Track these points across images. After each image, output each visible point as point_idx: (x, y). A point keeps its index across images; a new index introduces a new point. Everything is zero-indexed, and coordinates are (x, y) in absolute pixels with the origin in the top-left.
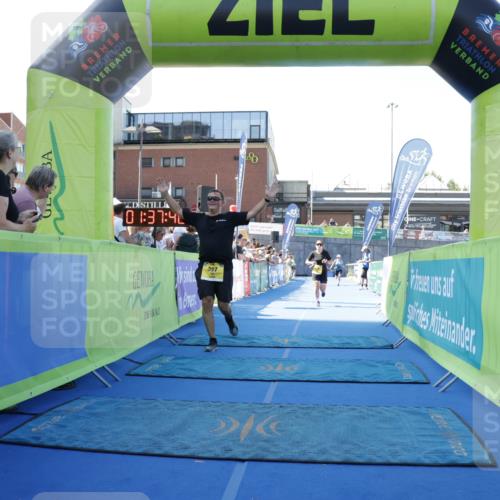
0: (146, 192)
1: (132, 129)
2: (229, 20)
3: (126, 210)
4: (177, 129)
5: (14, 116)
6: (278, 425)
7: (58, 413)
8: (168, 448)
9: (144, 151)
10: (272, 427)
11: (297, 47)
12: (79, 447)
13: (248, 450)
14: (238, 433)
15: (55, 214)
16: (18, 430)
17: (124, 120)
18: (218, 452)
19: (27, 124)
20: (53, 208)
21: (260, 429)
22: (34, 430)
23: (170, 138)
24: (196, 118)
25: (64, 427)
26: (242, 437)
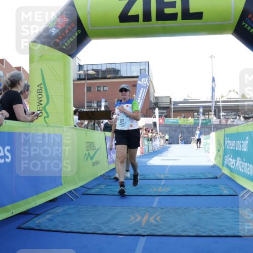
0: (89, 104)
1: (81, 72)
2: (129, 15)
4: (104, 72)
5: (23, 68)
6: (161, 218)
7: (49, 213)
8: (105, 230)
9: (87, 83)
10: (158, 218)
11: (164, 27)
12: (60, 230)
13: (146, 230)
14: (141, 222)
15: (45, 114)
16: (29, 222)
17: (77, 68)
18: (131, 232)
19: (30, 71)
20: (43, 111)
21: (152, 220)
22: (37, 222)
23: (100, 76)
24: (113, 66)
25: (52, 220)
26: (143, 224)
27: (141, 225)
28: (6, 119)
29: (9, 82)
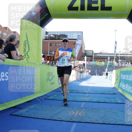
0: (51, 52)
1: (47, 36)
2: (73, 6)
3: (45, 56)
4: (59, 36)
5: (17, 32)
6: (85, 113)
7: (27, 108)
8: (55, 118)
9: (50, 42)
10: (83, 113)
11: (91, 14)
12: (32, 117)
13: (77, 119)
15: (27, 57)
16: (16, 112)
17: (45, 33)
18: (69, 120)
19: (20, 34)
20: (26, 55)
21: (80, 114)
22: (20, 112)
23: (57, 38)
24: (64, 33)
25: (28, 112)
26: (75, 116)
27: (74, 116)
28: (7, 58)
29: (9, 39)
